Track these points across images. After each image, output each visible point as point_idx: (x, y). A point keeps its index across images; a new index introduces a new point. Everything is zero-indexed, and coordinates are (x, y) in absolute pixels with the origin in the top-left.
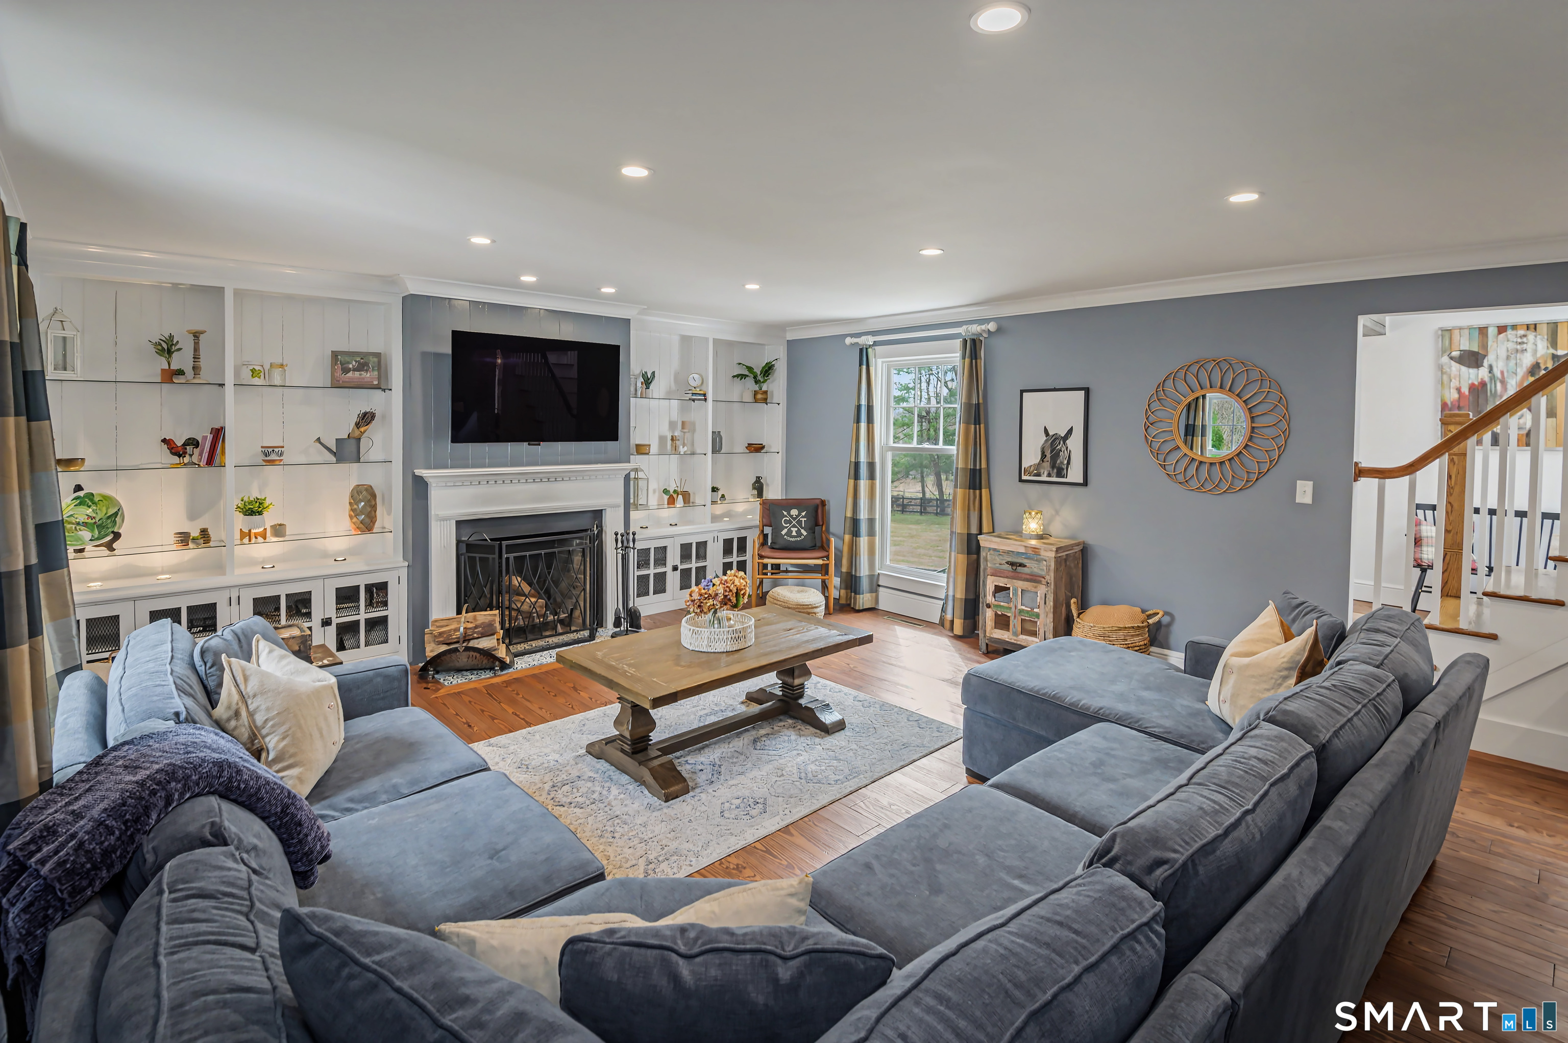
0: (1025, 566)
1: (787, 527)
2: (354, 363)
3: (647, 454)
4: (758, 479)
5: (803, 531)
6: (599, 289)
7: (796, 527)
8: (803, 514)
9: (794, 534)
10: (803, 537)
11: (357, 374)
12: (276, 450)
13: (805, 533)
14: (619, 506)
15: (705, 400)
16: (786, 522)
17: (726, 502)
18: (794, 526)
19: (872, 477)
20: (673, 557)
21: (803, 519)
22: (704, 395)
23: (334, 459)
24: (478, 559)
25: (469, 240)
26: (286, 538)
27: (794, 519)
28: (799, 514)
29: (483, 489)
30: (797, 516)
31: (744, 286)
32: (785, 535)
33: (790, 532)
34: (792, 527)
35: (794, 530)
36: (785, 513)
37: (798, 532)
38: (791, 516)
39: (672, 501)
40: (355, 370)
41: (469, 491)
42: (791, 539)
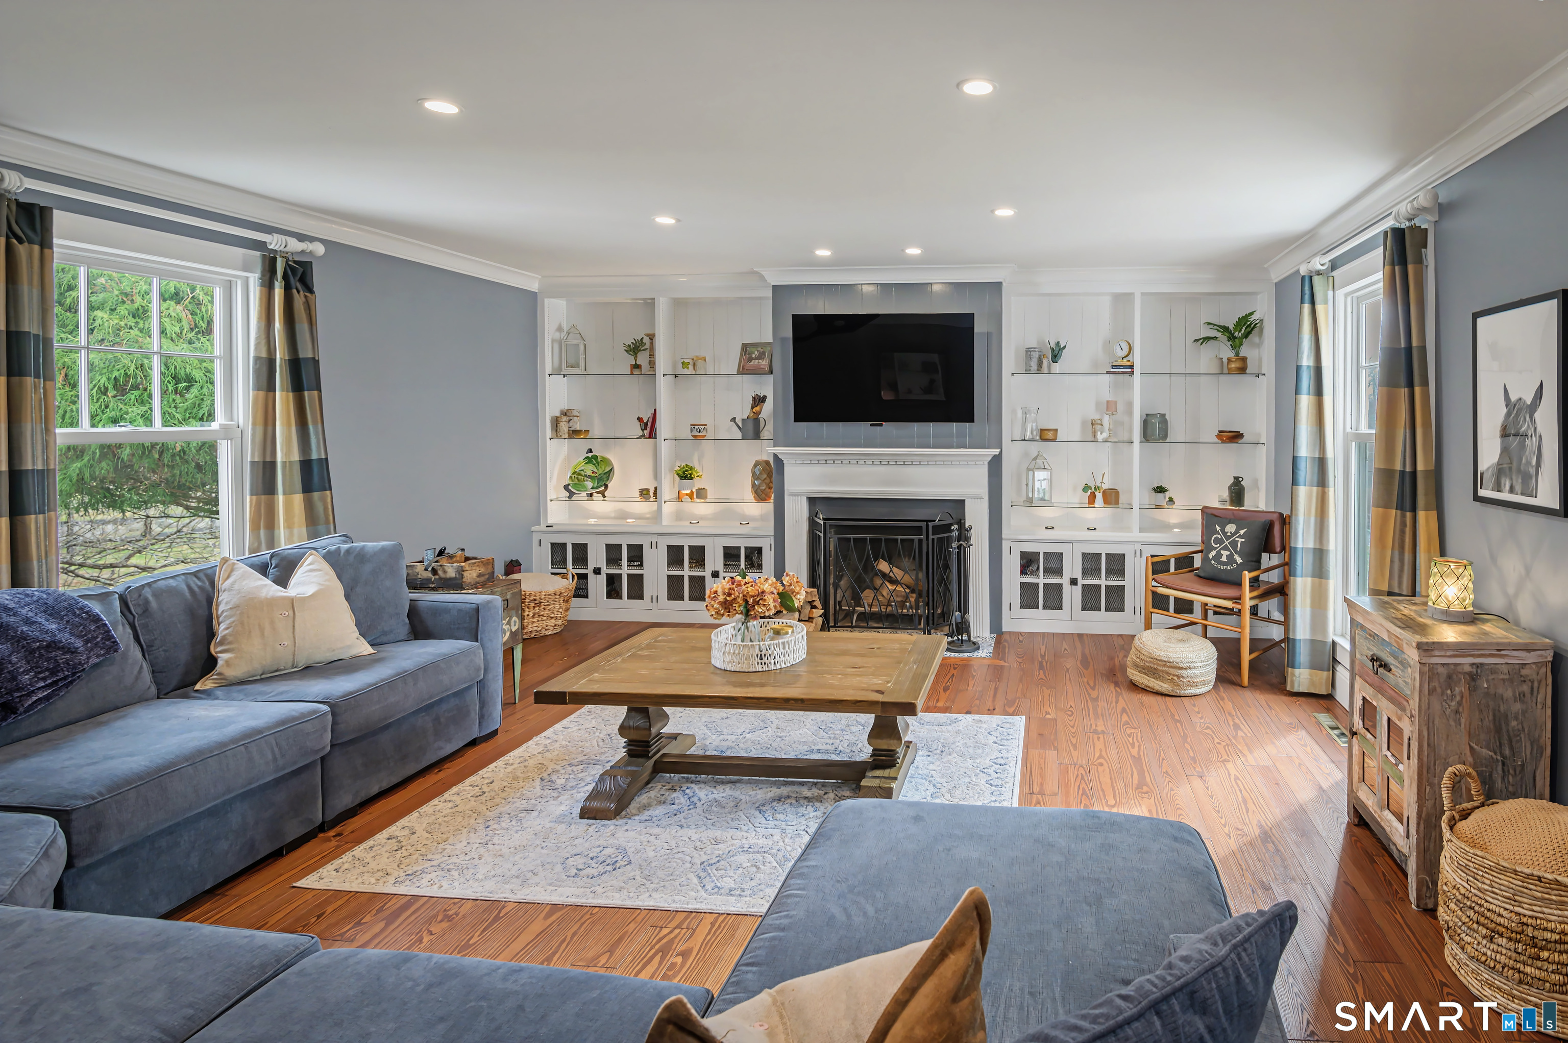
0: (1390, 670)
1: (1216, 548)
2: (756, 353)
3: (1054, 440)
4: (1237, 481)
5: (1237, 557)
6: (903, 251)
7: (1229, 550)
8: (1242, 532)
9: (1224, 559)
10: (1235, 566)
11: (757, 361)
12: (697, 427)
13: (1239, 560)
14: (981, 498)
15: (1132, 373)
16: (1217, 541)
17: (1174, 507)
18: (1226, 548)
19: (1322, 481)
20: (1072, 567)
21: (1240, 540)
22: (1132, 367)
23: (739, 435)
24: (899, 541)
25: (654, 219)
26: (707, 500)
27: (1228, 538)
28: (1237, 532)
29: (829, 469)
30: (1233, 535)
31: (993, 211)
32: (1212, 559)
33: (1219, 555)
34: (1223, 549)
35: (1225, 553)
36: (1218, 528)
37: (1230, 557)
38: (1224, 533)
39: (1092, 499)
40: (756, 359)
41: (818, 470)
42: (1218, 566)
